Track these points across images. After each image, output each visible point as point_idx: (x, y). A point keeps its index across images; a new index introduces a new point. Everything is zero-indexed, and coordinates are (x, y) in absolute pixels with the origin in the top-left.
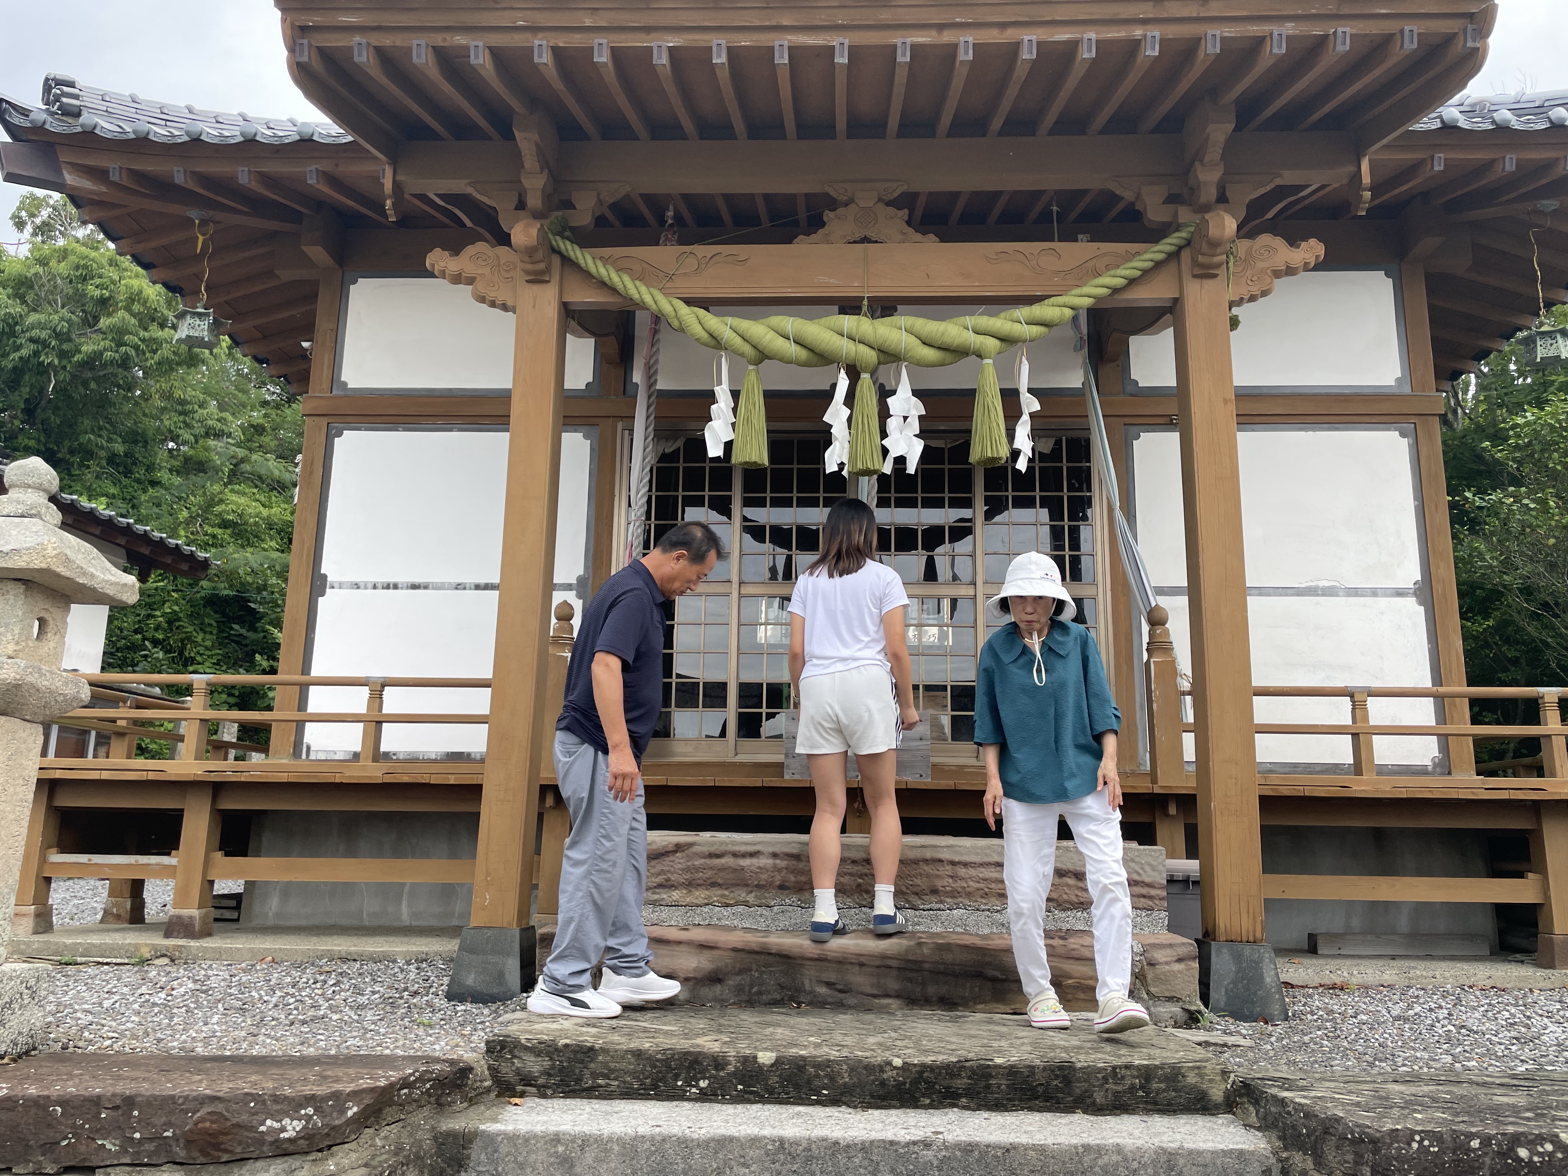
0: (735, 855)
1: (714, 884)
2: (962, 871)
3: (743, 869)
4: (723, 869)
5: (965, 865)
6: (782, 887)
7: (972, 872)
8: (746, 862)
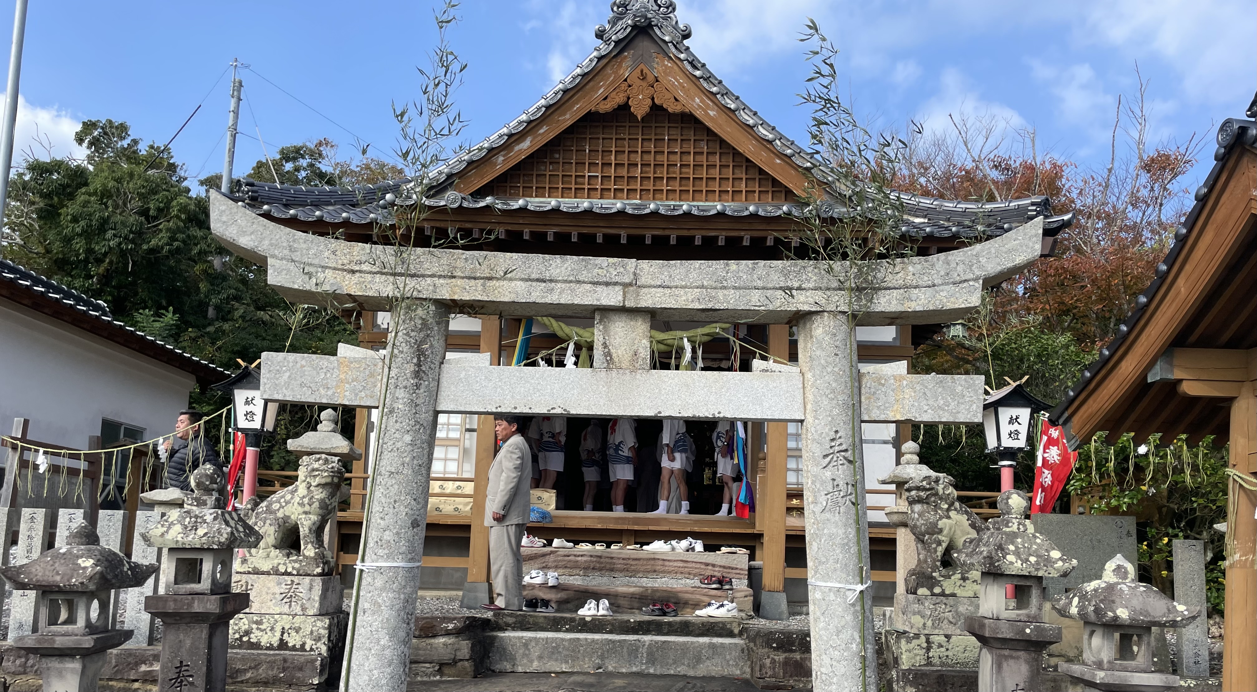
0: (575, 556)
1: (566, 567)
2: (667, 563)
3: (577, 561)
4: (570, 561)
5: (669, 561)
6: (593, 569)
7: (671, 564)
8: (580, 558)
